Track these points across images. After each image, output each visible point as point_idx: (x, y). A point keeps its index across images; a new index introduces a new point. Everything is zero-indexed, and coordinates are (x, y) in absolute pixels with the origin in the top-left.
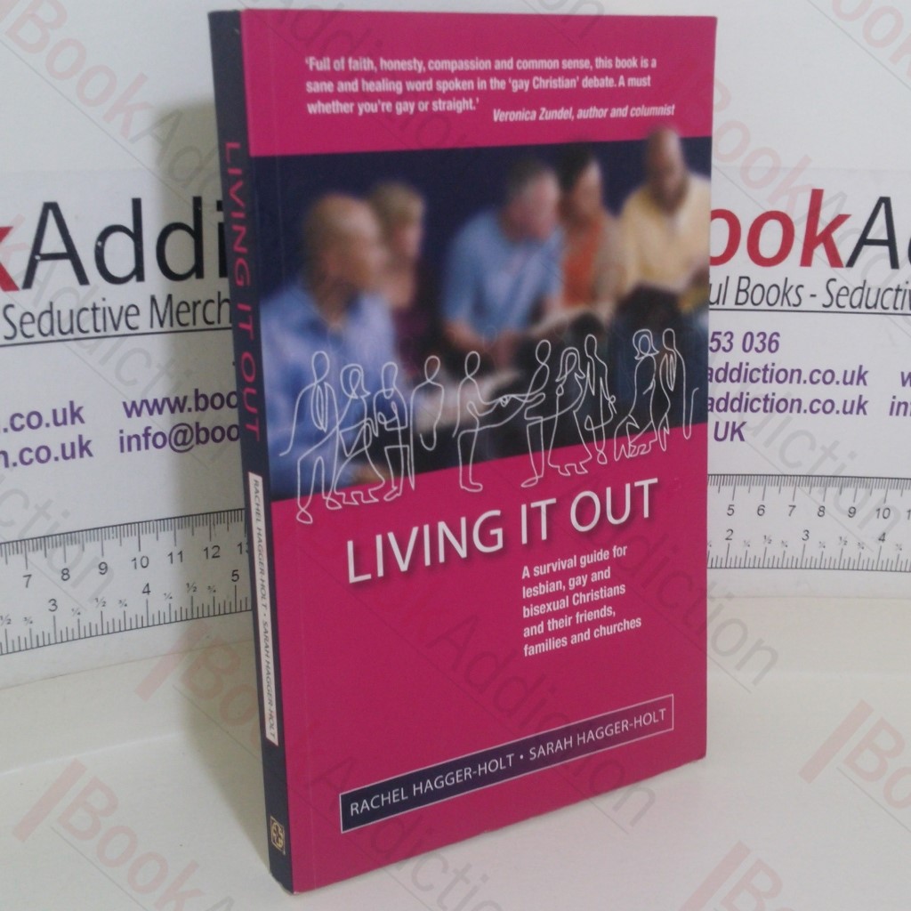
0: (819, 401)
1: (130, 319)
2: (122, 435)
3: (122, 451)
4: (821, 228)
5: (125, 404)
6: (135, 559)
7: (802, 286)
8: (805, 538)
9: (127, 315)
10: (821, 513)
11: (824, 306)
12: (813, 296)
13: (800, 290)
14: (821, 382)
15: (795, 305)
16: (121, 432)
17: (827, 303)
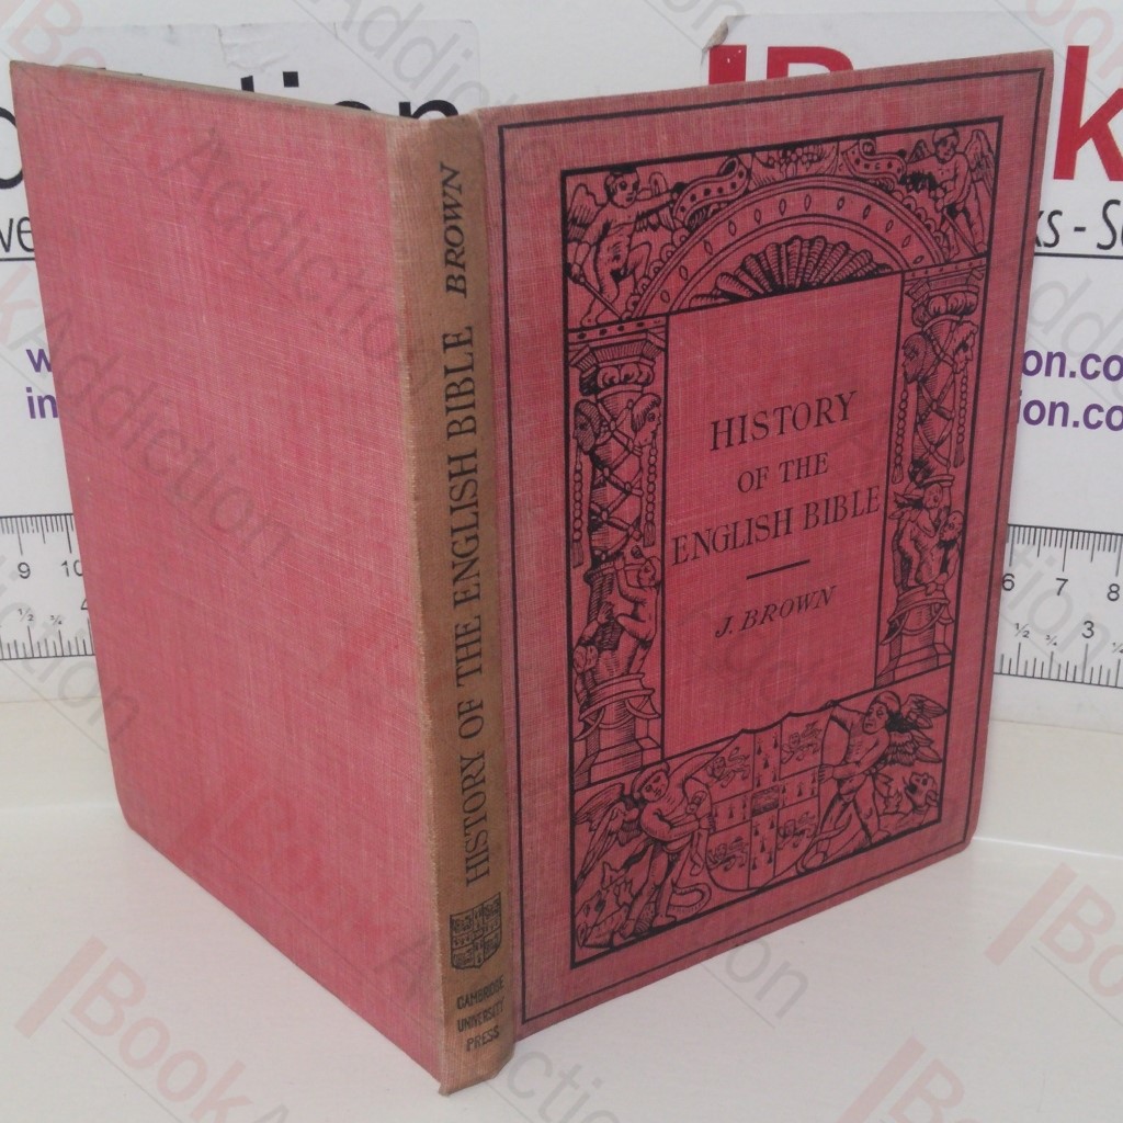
0: (1100, 409)
1: (23, 236)
2: (30, 394)
3: (33, 415)
4: (1087, 113)
5: (29, 352)
6: (65, 563)
7: (1059, 213)
8: (1088, 633)
9: (19, 232)
10: (1113, 596)
11: (1100, 246)
12: (1079, 229)
13: (1055, 219)
14: (1102, 375)
15: (1047, 245)
16: (29, 390)
17: (1107, 242)
